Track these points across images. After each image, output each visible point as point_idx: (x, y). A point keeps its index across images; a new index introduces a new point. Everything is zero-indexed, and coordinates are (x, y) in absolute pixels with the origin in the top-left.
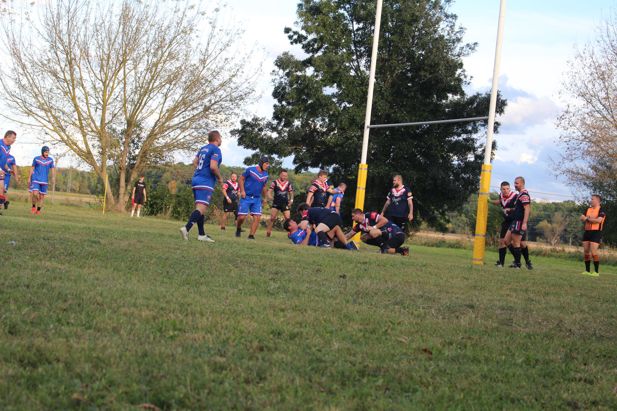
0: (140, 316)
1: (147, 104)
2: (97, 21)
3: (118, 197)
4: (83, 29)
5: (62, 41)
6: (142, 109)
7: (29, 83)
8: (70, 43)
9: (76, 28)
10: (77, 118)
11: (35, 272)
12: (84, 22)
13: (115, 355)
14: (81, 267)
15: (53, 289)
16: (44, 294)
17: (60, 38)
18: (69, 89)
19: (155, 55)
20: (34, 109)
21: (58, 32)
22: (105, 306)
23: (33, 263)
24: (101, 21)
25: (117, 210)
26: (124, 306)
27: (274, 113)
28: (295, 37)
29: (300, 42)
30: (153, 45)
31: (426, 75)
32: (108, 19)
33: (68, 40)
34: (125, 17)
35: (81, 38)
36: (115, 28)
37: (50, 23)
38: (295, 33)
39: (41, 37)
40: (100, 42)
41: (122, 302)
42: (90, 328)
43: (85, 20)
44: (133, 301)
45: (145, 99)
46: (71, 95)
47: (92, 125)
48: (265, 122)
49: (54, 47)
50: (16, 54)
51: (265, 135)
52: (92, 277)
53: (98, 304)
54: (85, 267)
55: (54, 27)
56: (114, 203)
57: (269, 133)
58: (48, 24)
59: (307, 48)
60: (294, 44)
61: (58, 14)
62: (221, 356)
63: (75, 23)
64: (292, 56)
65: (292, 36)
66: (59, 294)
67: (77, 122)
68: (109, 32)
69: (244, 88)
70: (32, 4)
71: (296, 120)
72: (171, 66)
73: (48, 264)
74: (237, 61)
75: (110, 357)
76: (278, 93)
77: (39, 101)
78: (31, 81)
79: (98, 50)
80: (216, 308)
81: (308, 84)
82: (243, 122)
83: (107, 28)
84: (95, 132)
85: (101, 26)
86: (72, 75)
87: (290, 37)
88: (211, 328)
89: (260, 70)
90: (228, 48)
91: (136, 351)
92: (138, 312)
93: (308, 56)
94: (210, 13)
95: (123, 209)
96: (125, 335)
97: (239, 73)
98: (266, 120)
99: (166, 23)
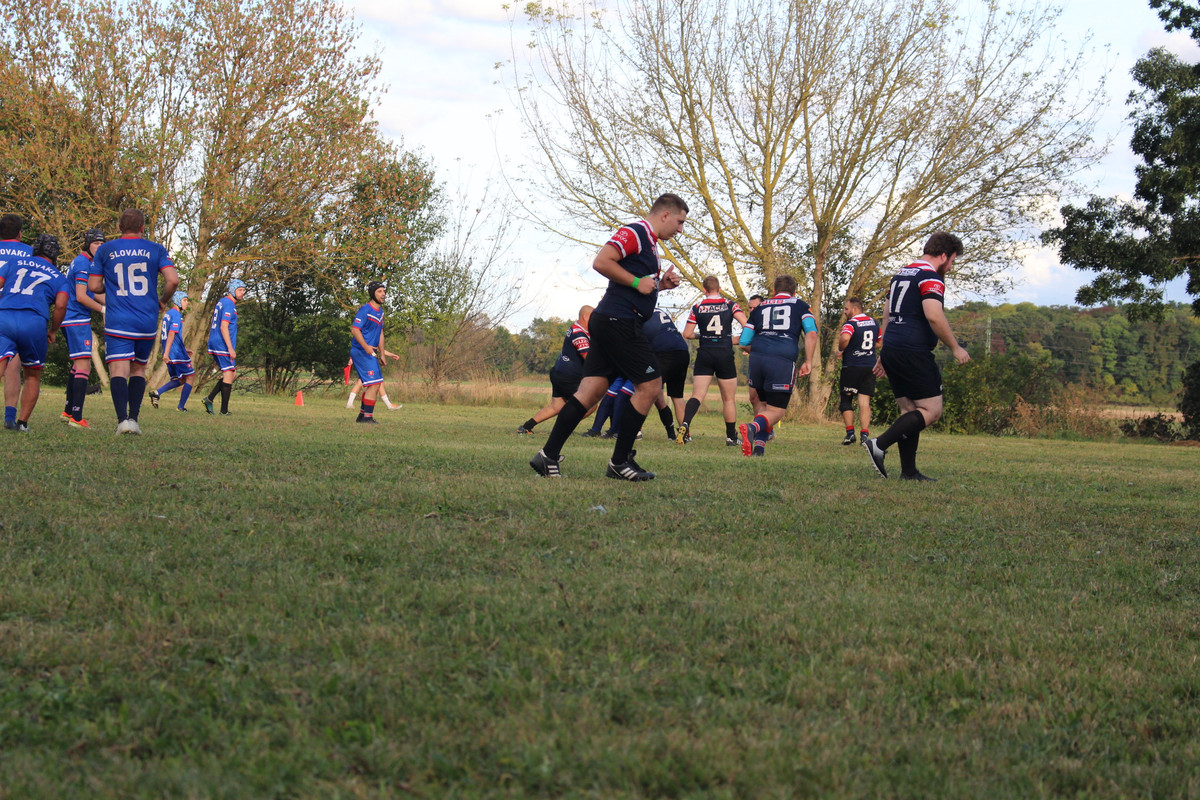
0: (883, 665)
1: (859, 187)
2: (741, 17)
4: (714, 38)
5: (671, 65)
6: (848, 199)
8: (687, 70)
9: (698, 36)
10: (713, 228)
11: (651, 576)
12: (714, 24)
13: (840, 765)
14: (745, 556)
15: (692, 613)
16: (676, 625)
17: (666, 60)
18: (692, 168)
19: (868, 80)
21: (661, 48)
22: (806, 646)
23: (644, 553)
24: (751, 18)
25: (807, 418)
26: (846, 645)
27: (1138, 186)
29: (1188, 24)
30: (864, 58)
32: (765, 10)
33: (683, 64)
34: (801, 3)
35: (711, 54)
36: (779, 29)
37: (644, 31)
40: (751, 62)
41: (842, 635)
42: (778, 699)
43: (716, 19)
44: (864, 631)
45: (853, 175)
46: (696, 179)
47: (745, 239)
48: (1117, 207)
49: (654, 80)
50: (579, 104)
51: (1120, 235)
52: (771, 579)
53: (790, 642)
54: (754, 558)
55: (652, 40)
56: (799, 403)
57: (1128, 230)
58: (640, 34)
60: (1174, 28)
61: (660, 10)
62: (1070, 754)
63: (695, 26)
64: (1170, 57)
65: (1169, 13)
66: (708, 622)
68: (770, 40)
69: (1067, 135)
71: (1187, 197)
72: (905, 100)
73: (677, 554)
75: (830, 769)
76: (1144, 142)
77: (631, 198)
78: (612, 157)
79: (747, 78)
80: (1046, 637)
82: (1066, 211)
83: (763, 30)
84: (750, 254)
85: (751, 26)
86: (695, 136)
87: (1164, 16)
88: (1040, 688)
89: (1099, 96)
91: (883, 751)
92: (877, 658)
95: (820, 415)
96: (856, 713)
97: (1055, 104)
98: (1119, 203)
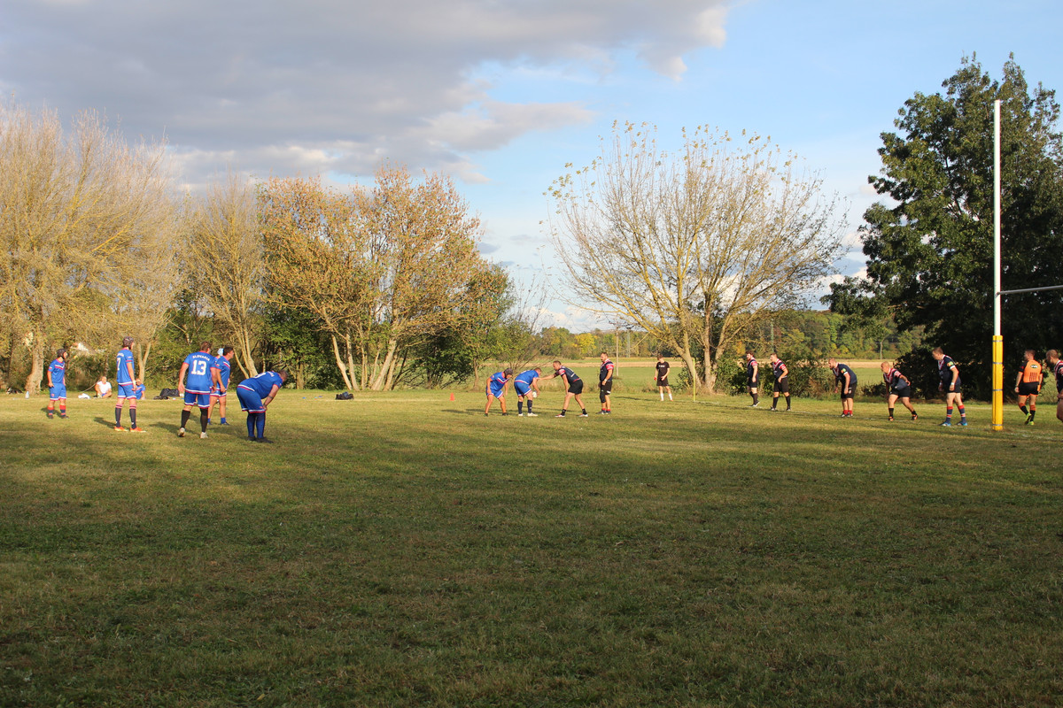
1: (725, 276)
3: (704, 379)
6: (719, 282)
7: (598, 266)
10: (652, 298)
17: (625, 215)
18: (641, 269)
19: (727, 220)
20: (605, 294)
25: (704, 393)
27: (868, 271)
28: (882, 185)
29: (888, 190)
31: (1038, 210)
34: (691, 184)
38: (882, 180)
39: (605, 217)
45: (722, 270)
46: (643, 275)
47: (669, 303)
48: (859, 282)
50: (581, 239)
51: (860, 296)
55: (617, 204)
56: (700, 385)
57: (864, 294)
59: (895, 195)
60: (882, 192)
64: (882, 207)
65: (878, 185)
67: (653, 303)
69: (829, 243)
70: (593, 184)
71: (893, 275)
72: (746, 230)
74: (818, 216)
76: (870, 248)
77: (610, 285)
78: (600, 265)
81: (905, 237)
82: (833, 286)
84: (671, 310)
86: (642, 253)
87: (876, 186)
89: (844, 223)
90: (807, 203)
93: (898, 203)
94: (781, 168)
95: (711, 391)
97: (822, 229)
98: (860, 279)
99: (734, 186)
